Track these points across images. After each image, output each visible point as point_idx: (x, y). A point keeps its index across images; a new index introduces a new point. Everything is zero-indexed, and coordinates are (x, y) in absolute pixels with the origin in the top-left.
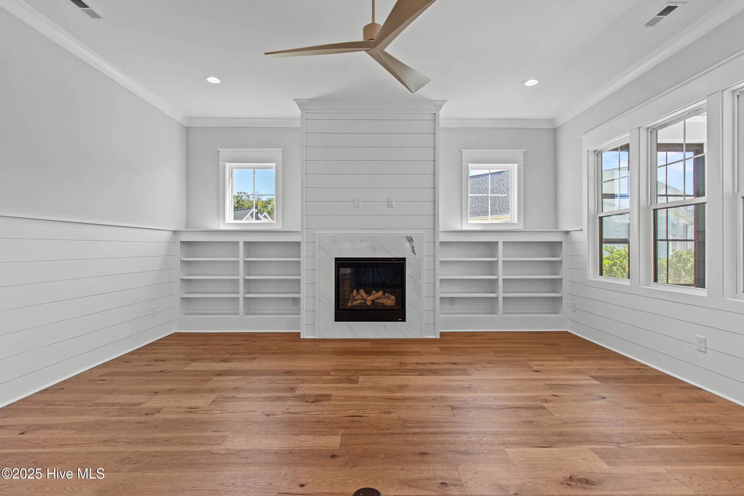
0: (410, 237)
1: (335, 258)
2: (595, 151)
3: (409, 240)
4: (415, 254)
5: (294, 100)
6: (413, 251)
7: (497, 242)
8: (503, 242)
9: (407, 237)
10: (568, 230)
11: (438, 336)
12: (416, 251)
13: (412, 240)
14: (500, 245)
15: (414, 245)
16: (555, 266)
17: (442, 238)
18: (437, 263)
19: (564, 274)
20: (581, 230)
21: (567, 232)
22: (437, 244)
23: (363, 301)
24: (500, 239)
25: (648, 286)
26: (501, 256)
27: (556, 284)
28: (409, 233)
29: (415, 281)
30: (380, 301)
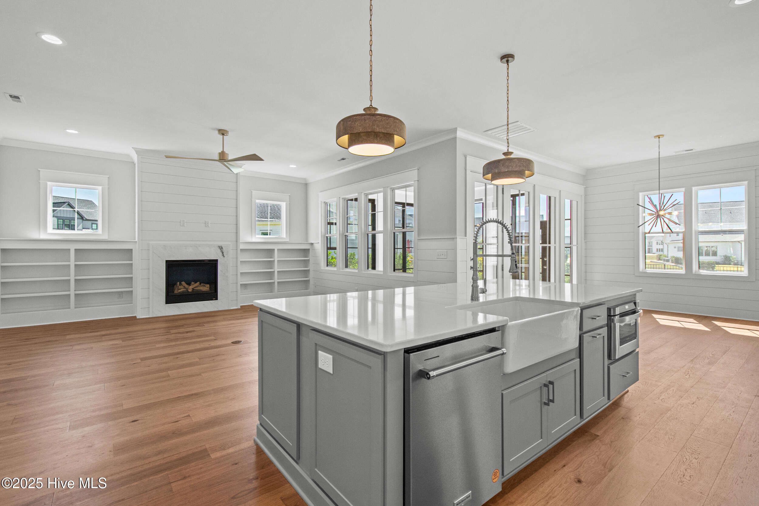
0: (221, 246)
1: (166, 261)
2: (324, 202)
3: (220, 248)
4: (224, 257)
5: (133, 148)
6: (223, 255)
7: (274, 249)
8: (278, 249)
9: (219, 246)
10: (313, 243)
11: (240, 307)
12: (225, 255)
13: (222, 248)
14: (276, 251)
15: (223, 251)
16: (306, 263)
17: (242, 247)
18: (239, 263)
19: (311, 267)
20: (318, 243)
21: (312, 244)
22: (239, 251)
23: (185, 290)
24: (276, 247)
25: (343, 270)
26: (276, 257)
27: (306, 273)
28: (220, 244)
29: (225, 274)
30: (198, 288)
